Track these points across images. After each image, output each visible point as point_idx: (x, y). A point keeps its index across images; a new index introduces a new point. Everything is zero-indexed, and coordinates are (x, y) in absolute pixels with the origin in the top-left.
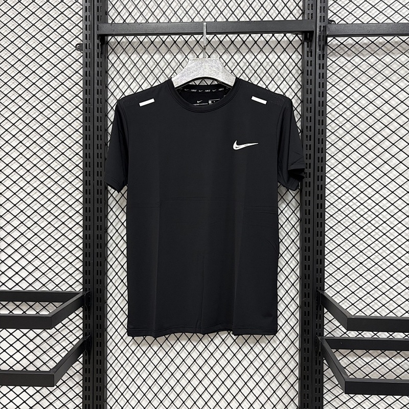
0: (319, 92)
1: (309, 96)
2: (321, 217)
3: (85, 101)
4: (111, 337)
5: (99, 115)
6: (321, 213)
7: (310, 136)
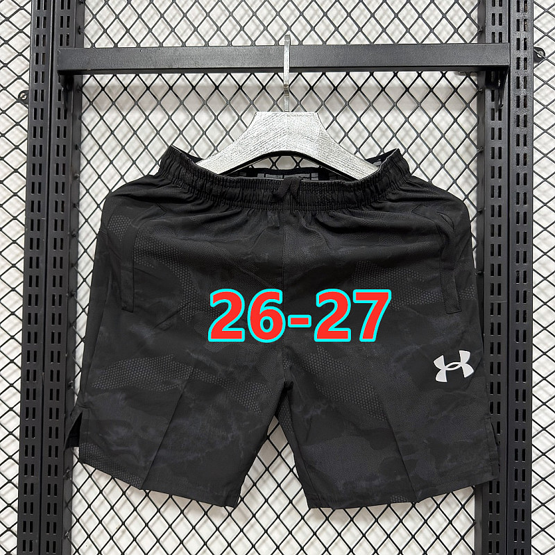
0: (518, 194)
1: (497, 202)
2: (524, 457)
3: (31, 206)
5: (59, 234)
7: (500, 285)
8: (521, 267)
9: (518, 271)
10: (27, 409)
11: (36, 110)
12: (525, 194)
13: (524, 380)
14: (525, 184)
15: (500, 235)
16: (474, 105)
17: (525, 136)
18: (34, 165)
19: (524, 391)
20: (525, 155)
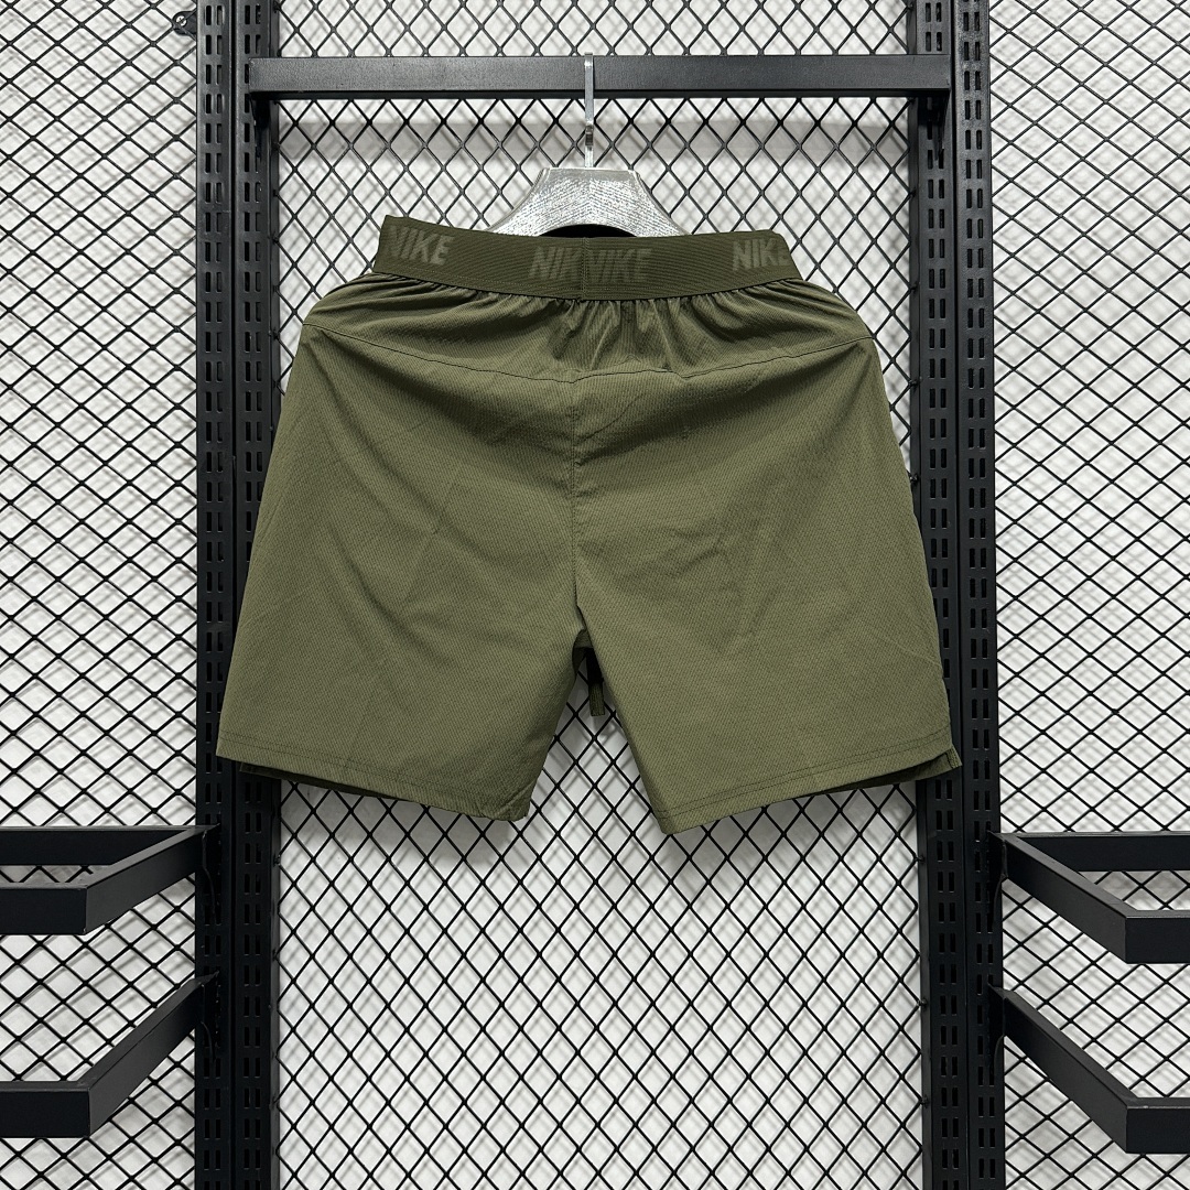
0: (968, 162)
1: (937, 175)
2: (983, 564)
3: (206, 195)
4: (294, 981)
5: (253, 237)
6: (983, 551)
7: (943, 302)
8: (976, 274)
9: (970, 281)
10: (209, 515)
11: (209, 38)
12: (979, 162)
13: (982, 445)
14: (979, 145)
15: (942, 225)
16: (901, 31)
17: (978, 74)
18: (208, 127)
19: (982, 461)
20: (978, 102)
